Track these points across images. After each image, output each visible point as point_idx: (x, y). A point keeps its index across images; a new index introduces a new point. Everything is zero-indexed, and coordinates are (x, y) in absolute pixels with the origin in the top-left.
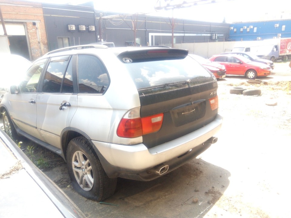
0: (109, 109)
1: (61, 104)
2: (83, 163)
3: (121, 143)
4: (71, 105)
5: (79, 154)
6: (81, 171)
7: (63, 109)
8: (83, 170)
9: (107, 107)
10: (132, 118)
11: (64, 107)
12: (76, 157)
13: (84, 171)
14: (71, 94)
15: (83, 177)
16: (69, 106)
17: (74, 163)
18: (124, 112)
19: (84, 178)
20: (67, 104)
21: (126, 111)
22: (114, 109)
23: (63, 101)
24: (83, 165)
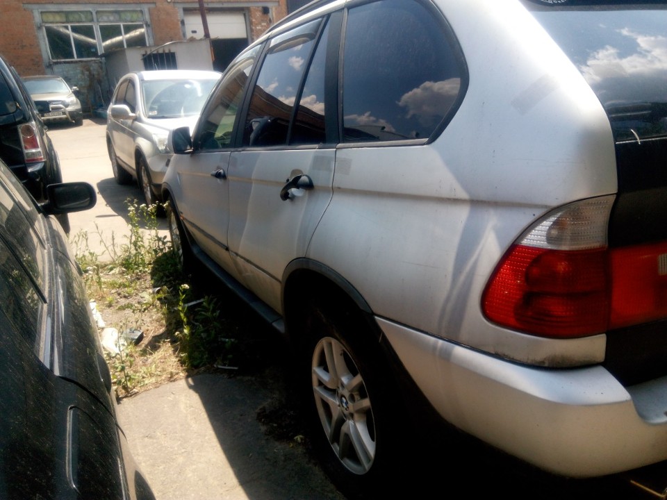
0: (455, 201)
1: (288, 180)
2: (345, 380)
3: (500, 351)
4: (315, 183)
5: (331, 347)
6: (338, 403)
7: (293, 198)
8: (342, 402)
9: (445, 193)
10: (565, 248)
11: (293, 191)
12: (322, 354)
13: (344, 405)
14: (316, 146)
15: (341, 421)
16: (309, 186)
17: (318, 372)
18: (525, 218)
19: (344, 428)
20: (304, 179)
21: (539, 213)
22: (476, 203)
23: (294, 172)
24: (342, 385)
